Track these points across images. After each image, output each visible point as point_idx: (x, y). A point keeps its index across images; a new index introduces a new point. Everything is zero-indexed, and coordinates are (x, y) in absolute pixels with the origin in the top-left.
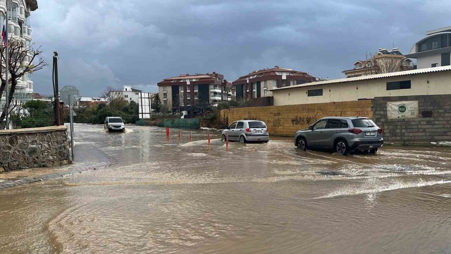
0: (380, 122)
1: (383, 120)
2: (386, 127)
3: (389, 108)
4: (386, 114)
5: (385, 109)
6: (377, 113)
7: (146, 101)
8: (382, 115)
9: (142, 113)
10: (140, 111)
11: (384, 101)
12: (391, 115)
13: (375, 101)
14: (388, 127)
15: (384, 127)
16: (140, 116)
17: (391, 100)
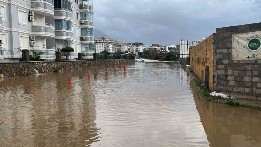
0: (222, 64)
1: (226, 62)
2: (230, 72)
3: (234, 44)
4: (231, 53)
5: (229, 45)
6: (219, 52)
7: (185, 46)
8: (225, 54)
9: (182, 54)
10: (181, 53)
11: (228, 34)
12: (237, 54)
13: (217, 34)
14: (233, 73)
15: (227, 72)
16: (181, 56)
17: (238, 30)
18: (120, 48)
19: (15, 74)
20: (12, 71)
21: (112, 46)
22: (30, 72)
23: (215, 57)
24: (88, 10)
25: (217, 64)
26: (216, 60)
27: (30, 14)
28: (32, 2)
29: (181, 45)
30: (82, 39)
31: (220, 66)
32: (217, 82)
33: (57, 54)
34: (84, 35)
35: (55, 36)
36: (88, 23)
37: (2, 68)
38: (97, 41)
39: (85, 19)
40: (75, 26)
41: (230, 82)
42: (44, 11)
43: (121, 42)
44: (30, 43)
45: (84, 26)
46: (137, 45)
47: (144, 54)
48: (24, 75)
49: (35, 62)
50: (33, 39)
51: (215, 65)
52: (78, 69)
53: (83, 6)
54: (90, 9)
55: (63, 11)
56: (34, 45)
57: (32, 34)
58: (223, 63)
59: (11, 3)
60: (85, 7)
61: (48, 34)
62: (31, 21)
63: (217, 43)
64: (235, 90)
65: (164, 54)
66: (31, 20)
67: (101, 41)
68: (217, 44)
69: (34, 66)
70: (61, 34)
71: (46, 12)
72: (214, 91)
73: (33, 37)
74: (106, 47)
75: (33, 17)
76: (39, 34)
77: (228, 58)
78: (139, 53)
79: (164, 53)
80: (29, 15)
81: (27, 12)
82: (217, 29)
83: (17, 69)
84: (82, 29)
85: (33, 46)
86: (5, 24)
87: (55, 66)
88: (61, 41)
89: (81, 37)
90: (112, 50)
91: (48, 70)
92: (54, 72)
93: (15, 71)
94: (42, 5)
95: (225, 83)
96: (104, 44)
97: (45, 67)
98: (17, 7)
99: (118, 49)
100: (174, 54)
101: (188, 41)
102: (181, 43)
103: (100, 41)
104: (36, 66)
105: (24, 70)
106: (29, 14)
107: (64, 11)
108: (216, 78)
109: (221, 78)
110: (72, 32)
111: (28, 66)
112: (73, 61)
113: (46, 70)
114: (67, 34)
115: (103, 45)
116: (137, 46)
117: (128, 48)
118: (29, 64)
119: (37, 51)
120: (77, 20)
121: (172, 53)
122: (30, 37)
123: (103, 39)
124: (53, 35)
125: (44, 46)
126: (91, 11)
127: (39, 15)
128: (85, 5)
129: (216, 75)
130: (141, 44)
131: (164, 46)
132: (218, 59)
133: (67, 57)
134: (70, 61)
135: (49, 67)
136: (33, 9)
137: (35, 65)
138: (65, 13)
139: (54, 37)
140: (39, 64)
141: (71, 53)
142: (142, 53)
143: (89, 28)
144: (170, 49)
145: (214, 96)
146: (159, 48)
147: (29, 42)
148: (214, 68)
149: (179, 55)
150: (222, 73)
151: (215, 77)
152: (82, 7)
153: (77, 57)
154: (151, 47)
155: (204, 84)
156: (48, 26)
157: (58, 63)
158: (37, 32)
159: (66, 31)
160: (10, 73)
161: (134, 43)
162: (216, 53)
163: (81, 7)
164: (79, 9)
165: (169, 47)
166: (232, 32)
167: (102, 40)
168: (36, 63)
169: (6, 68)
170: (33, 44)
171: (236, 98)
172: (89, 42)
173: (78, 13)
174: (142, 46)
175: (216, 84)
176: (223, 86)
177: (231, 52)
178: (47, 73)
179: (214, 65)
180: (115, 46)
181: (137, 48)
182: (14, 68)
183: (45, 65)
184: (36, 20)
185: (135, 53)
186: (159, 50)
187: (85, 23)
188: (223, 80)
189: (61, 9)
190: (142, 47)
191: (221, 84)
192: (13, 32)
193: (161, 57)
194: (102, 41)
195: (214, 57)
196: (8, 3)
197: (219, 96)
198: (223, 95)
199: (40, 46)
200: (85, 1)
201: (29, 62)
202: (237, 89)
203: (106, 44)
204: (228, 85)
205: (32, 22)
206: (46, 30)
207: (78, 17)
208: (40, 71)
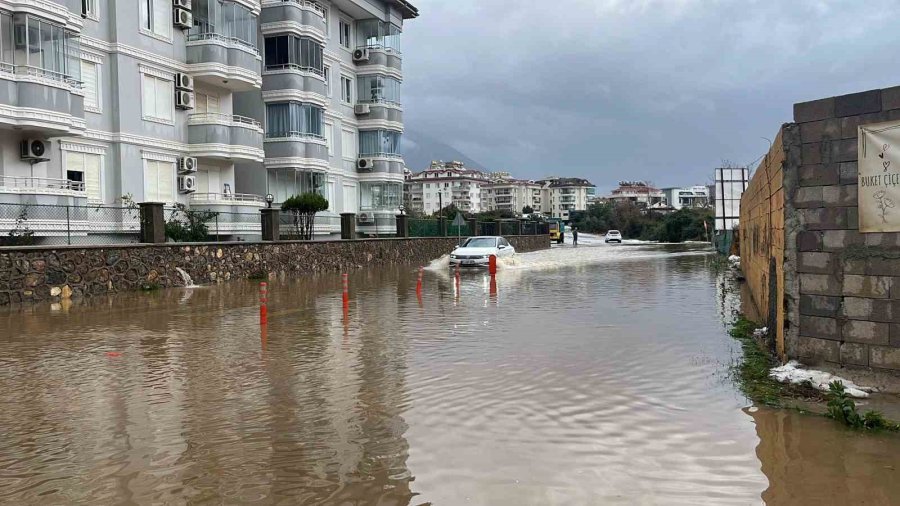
1: (834, 240)
6: (805, 200)
7: (734, 188)
8: (833, 207)
9: (724, 218)
10: (719, 213)
11: (844, 125)
12: (881, 206)
13: (797, 129)
14: (867, 285)
15: (841, 282)
16: (719, 225)
17: (885, 108)
18: (505, 198)
19: (110, 286)
20: (102, 275)
21: (478, 191)
22: (163, 279)
23: (793, 220)
24: (382, 68)
25: (799, 250)
26: (794, 234)
27: (182, 85)
28: (190, 44)
29: (718, 185)
30: (361, 167)
31: (812, 259)
32: (801, 320)
33: (267, 215)
34: (369, 155)
35: (263, 156)
36: (382, 112)
37: (66, 265)
38: (428, 176)
39: (374, 99)
40: (338, 124)
41: (855, 324)
42: (228, 75)
43: (511, 177)
44: (180, 181)
45: (368, 124)
46: (564, 185)
47: (588, 219)
48: (143, 289)
49: (185, 246)
50: (190, 167)
51: (792, 254)
52: (338, 269)
53: (368, 55)
54: (389, 64)
55: (295, 72)
56: (191, 189)
57: (185, 152)
58: (825, 244)
59: (118, 49)
60: (374, 59)
61: (239, 151)
62: (184, 109)
63: (799, 163)
64: (877, 357)
65: (660, 218)
66: (182, 103)
67: (440, 176)
68: (799, 167)
69: (178, 258)
70: (287, 150)
71: (234, 77)
72: (790, 359)
73: (190, 160)
74: (459, 195)
75: (191, 95)
76: (207, 149)
77: (845, 226)
78: (572, 213)
79: (664, 213)
80: (178, 89)
81: (172, 78)
82: (799, 109)
83: (119, 270)
84: (362, 133)
85: (189, 192)
86: (99, 119)
87: (257, 257)
88: (285, 175)
89: (360, 159)
90: (479, 205)
91: (229, 274)
92: (252, 278)
93: (111, 277)
94: (223, 53)
95: (833, 330)
96: (450, 184)
97: (219, 260)
98: (139, 62)
99: (498, 200)
100: (694, 219)
101: (746, 171)
102: (718, 178)
103: (436, 175)
104: (187, 258)
105: (144, 271)
106: (179, 84)
107: (297, 71)
108: (794, 306)
109: (818, 307)
110: (323, 143)
111: (159, 259)
112: (320, 243)
113: (221, 273)
114: (308, 152)
115: (449, 189)
116: (566, 191)
117: (534, 198)
118: (161, 253)
119: (198, 209)
120: (347, 104)
121: (688, 215)
122: (178, 160)
123: (447, 167)
124: (256, 154)
125: (228, 193)
126: (393, 70)
127: (211, 89)
128: (372, 51)
129: (794, 292)
130: (579, 183)
131: (664, 190)
132: (801, 229)
133: (305, 229)
134: (312, 243)
135: (234, 261)
136: (192, 70)
137: (184, 255)
138: (299, 82)
139: (262, 160)
140: (197, 251)
141: (317, 214)
142: (582, 213)
143: (385, 130)
144: (686, 200)
145: (786, 382)
146: (645, 195)
147: (176, 176)
148: (786, 264)
149: (712, 219)
150: (821, 286)
151: (790, 301)
152: (362, 58)
153: (338, 227)
154: (615, 192)
155: (765, 329)
156: (240, 124)
157: (267, 247)
158: (205, 145)
159: (304, 140)
160: (95, 284)
161: (556, 181)
162: (793, 204)
163: (358, 59)
164: (353, 67)
165: (680, 193)
166: (857, 118)
167: (443, 172)
168: (188, 249)
169: (81, 266)
170: (189, 186)
171: (880, 392)
172: (384, 176)
173: (348, 81)
174: (582, 191)
175: (795, 331)
176: (824, 342)
177: (856, 200)
178: (226, 281)
179: (787, 253)
180: (490, 191)
181: (566, 197)
182: (107, 265)
183: (220, 253)
184: (201, 105)
185: (559, 213)
186: (645, 205)
187: (374, 114)
188: (824, 314)
189: (287, 67)
190: (583, 193)
191: (819, 331)
192: (123, 146)
193: (648, 227)
194: (445, 175)
195: (788, 222)
196: (107, 49)
197: (804, 382)
198: (821, 379)
199: (212, 191)
200: (374, 39)
201: (162, 244)
202: (884, 356)
203: (458, 184)
204: (846, 339)
205: (190, 112)
206: (233, 137)
207: (348, 94)
208: (200, 276)
